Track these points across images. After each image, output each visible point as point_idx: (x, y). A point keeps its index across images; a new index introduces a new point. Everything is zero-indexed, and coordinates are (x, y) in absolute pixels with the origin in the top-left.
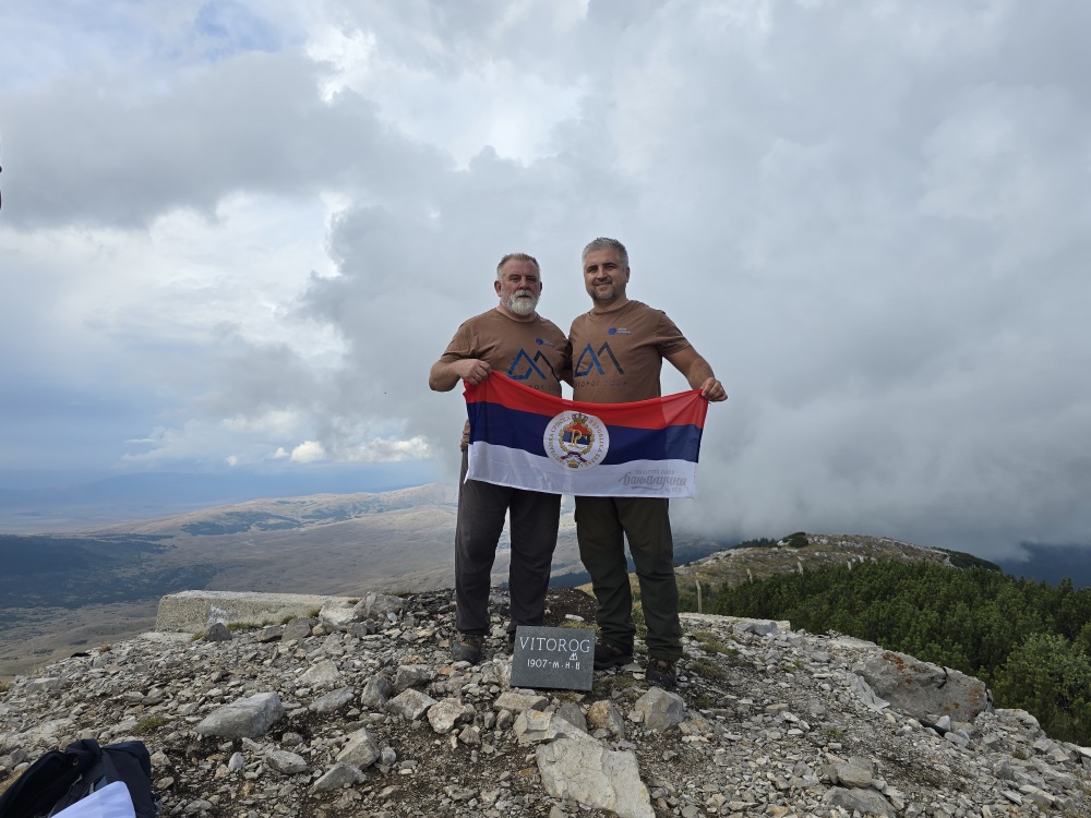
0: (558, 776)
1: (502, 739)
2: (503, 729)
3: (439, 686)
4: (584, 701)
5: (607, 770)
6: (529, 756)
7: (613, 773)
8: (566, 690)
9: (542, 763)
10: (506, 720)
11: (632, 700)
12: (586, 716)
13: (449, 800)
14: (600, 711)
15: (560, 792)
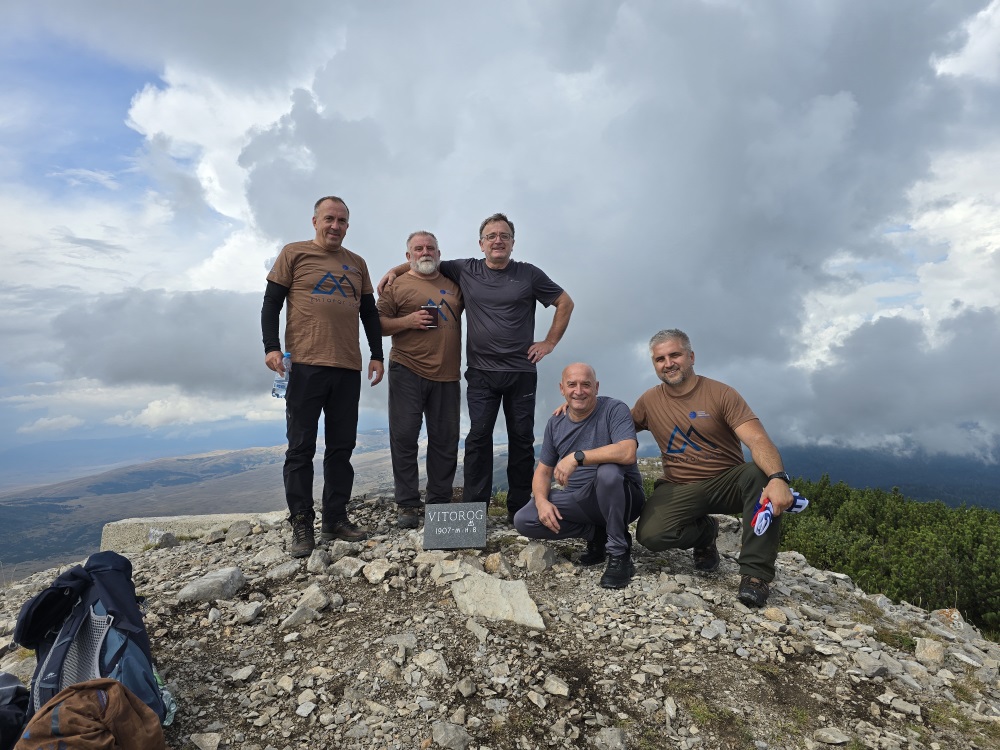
0: (469, 601)
1: (423, 583)
2: (422, 576)
3: (368, 554)
4: (481, 555)
5: (505, 593)
6: (446, 592)
7: (510, 595)
8: (466, 549)
9: (456, 594)
10: (424, 571)
11: (517, 553)
12: (484, 565)
13: (389, 623)
14: (494, 561)
15: (471, 612)
